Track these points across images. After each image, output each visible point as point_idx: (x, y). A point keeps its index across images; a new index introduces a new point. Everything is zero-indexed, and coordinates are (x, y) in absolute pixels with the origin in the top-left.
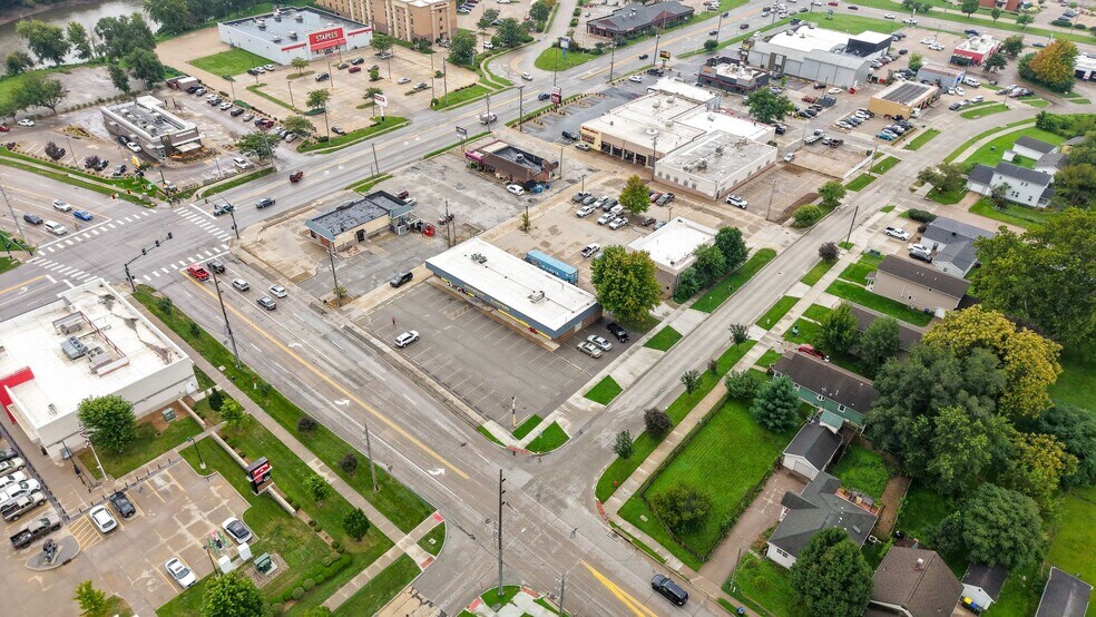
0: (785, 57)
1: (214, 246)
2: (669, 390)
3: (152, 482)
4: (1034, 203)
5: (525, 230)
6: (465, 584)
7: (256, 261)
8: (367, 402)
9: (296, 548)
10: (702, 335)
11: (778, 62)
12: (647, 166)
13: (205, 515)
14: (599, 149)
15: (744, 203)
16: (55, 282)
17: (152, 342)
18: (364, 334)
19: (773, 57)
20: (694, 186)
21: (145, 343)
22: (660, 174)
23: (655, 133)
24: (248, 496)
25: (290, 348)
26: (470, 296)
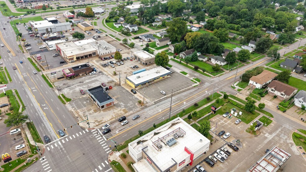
0: (51, 28)
1: (92, 133)
2: (184, 68)
4: (137, 30)
5: (116, 74)
6: (232, 90)
8: (185, 100)
9: (229, 107)
11: (49, 30)
12: (92, 56)
13: (221, 120)
14: (76, 60)
15: (121, 50)
17: (168, 128)
18: (158, 100)
19: (47, 29)
20: (111, 52)
21: (168, 129)
22: (101, 54)
23: (83, 49)
24: (216, 115)
25: (162, 111)
26: (147, 84)
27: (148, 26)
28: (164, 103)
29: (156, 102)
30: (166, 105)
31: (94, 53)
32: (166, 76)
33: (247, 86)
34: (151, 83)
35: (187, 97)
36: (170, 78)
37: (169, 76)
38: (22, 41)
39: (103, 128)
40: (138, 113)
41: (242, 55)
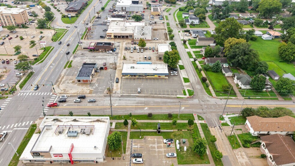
0: (125, 7)
1: (51, 97)
2: (195, 75)
3: (134, 148)
4: (198, 23)
5: (125, 59)
6: (215, 120)
7: (71, 94)
8: (150, 106)
9: (183, 135)
10: (185, 63)
11: (124, 9)
12: (129, 38)
13: (156, 144)
14: (113, 37)
16: (12, 131)
17: (91, 121)
18: (127, 95)
19: (122, 8)
20: (145, 38)
21: (89, 122)
22: (136, 38)
23: (125, 30)
24: (159, 135)
25: (116, 106)
26: (137, 77)
27: (216, 22)
28: (129, 100)
29: (124, 96)
30: (128, 102)
31: (131, 36)
32: (163, 76)
33: (242, 124)
34: (141, 77)
35: (156, 104)
36: (166, 79)
37: (167, 77)
38: (97, 13)
39: (61, 97)
40: (98, 98)
41: (280, 86)
